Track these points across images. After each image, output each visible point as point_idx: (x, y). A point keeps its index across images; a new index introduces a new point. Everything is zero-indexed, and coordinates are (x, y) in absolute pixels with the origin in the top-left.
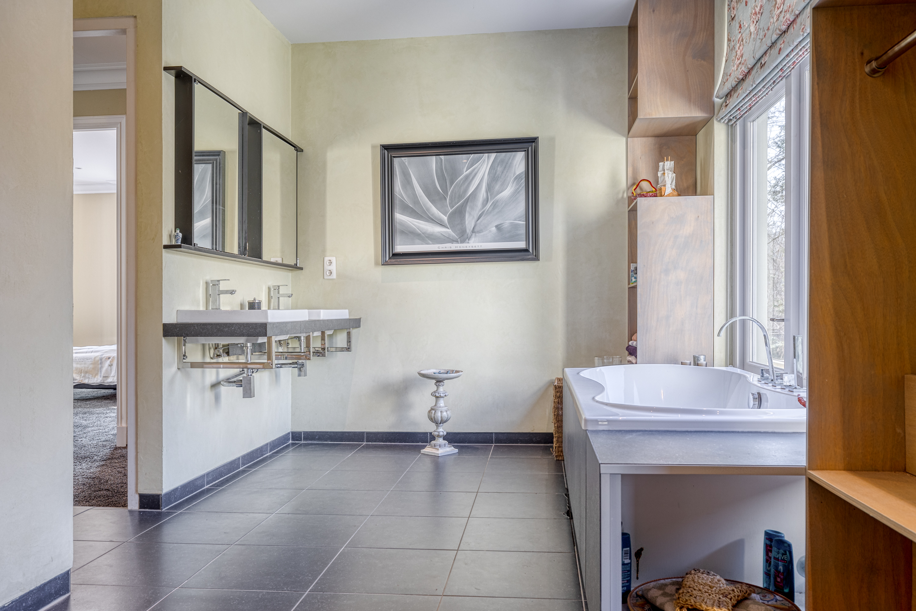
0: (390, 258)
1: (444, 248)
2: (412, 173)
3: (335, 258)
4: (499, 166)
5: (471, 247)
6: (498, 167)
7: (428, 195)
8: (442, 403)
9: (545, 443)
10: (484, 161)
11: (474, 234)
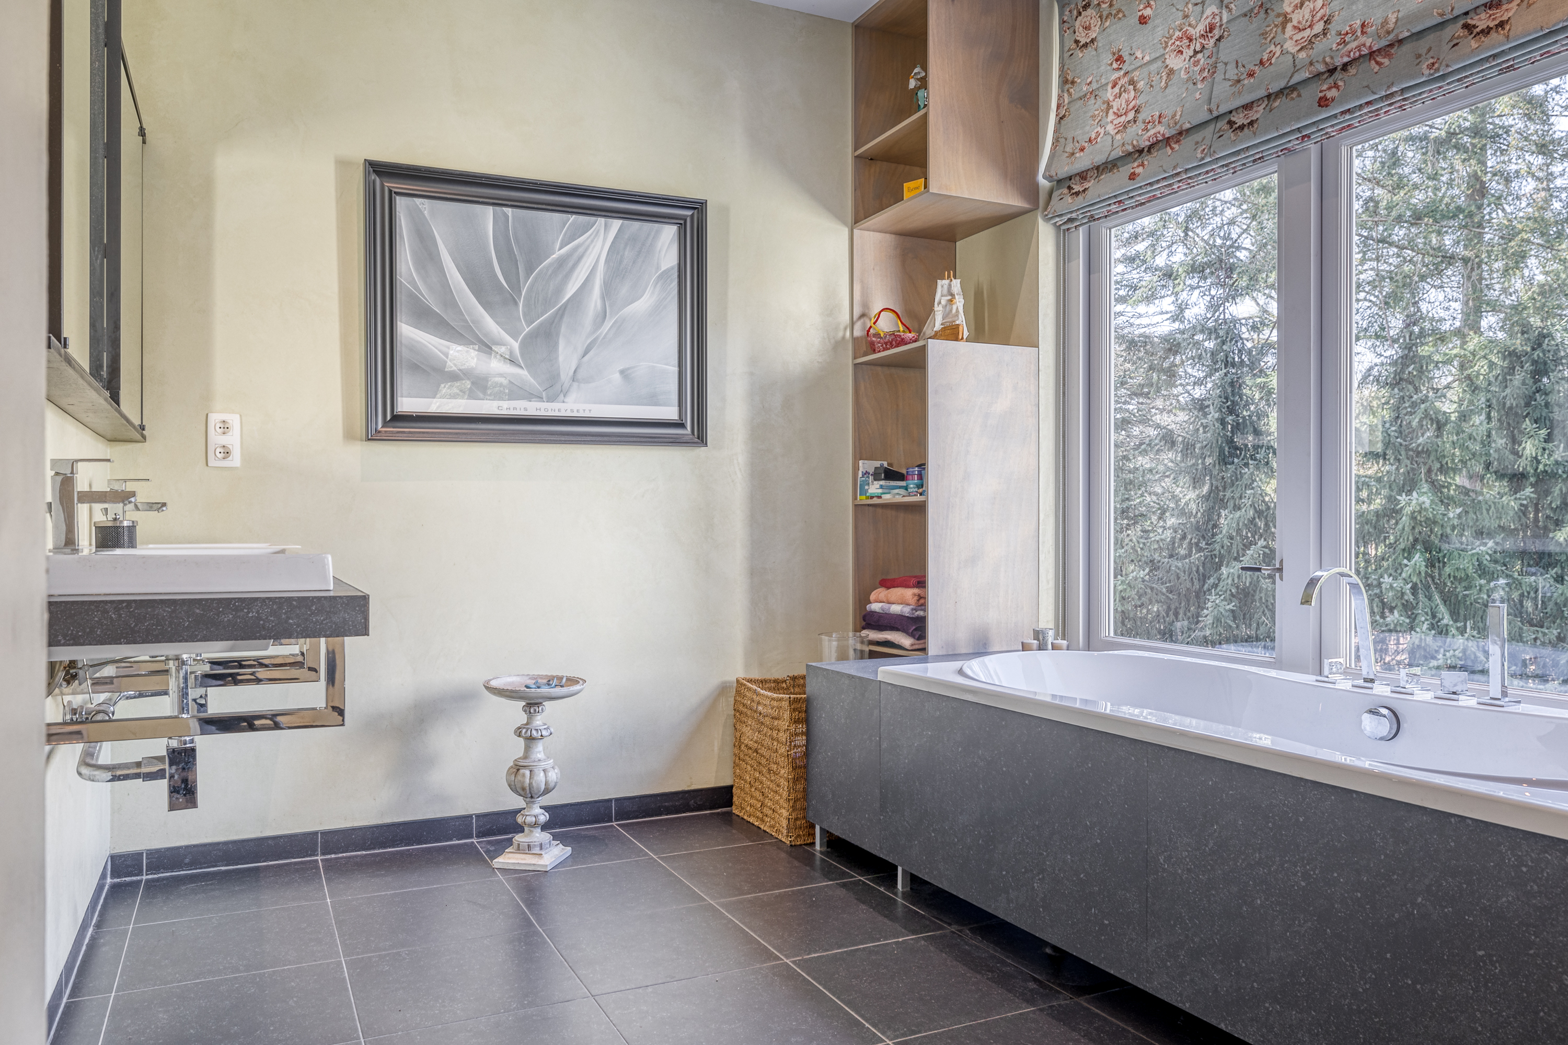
0: (385, 424)
1: (512, 409)
2: (440, 237)
3: (238, 416)
4: (628, 248)
5: (569, 411)
6: (625, 248)
7: (478, 291)
8: (539, 751)
9: (711, 809)
10: (598, 232)
11: (575, 385)
